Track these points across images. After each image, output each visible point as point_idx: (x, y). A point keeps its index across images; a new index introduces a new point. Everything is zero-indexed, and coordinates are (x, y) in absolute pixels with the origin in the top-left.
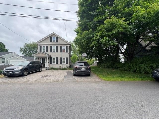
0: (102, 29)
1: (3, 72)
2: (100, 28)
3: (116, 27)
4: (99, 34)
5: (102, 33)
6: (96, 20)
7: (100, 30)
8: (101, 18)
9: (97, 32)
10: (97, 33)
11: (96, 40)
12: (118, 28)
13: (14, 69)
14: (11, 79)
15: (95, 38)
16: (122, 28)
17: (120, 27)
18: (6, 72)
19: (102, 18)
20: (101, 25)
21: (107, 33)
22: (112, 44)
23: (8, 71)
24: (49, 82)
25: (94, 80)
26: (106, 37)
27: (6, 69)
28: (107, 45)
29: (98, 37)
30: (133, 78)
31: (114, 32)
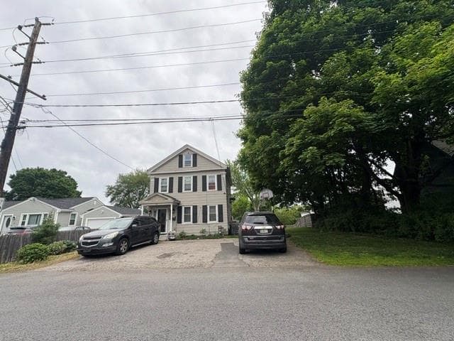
0: (301, 128)
1: (79, 244)
2: (296, 126)
3: (334, 122)
4: (296, 141)
5: (303, 138)
6: (284, 109)
7: (297, 131)
8: (295, 104)
9: (291, 137)
10: (290, 139)
11: (289, 155)
12: (339, 125)
13: (100, 238)
14: (92, 262)
15: (286, 151)
16: (349, 124)
17: (342, 122)
18: (84, 243)
19: (298, 104)
20: (299, 120)
21: (314, 138)
22: (331, 161)
23: (89, 241)
24: (179, 268)
25: (297, 263)
26: (311, 148)
27: (85, 239)
28: (319, 165)
29: (294, 149)
30: (424, 257)
31: (332, 133)
